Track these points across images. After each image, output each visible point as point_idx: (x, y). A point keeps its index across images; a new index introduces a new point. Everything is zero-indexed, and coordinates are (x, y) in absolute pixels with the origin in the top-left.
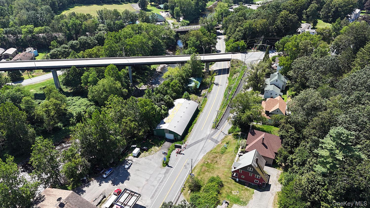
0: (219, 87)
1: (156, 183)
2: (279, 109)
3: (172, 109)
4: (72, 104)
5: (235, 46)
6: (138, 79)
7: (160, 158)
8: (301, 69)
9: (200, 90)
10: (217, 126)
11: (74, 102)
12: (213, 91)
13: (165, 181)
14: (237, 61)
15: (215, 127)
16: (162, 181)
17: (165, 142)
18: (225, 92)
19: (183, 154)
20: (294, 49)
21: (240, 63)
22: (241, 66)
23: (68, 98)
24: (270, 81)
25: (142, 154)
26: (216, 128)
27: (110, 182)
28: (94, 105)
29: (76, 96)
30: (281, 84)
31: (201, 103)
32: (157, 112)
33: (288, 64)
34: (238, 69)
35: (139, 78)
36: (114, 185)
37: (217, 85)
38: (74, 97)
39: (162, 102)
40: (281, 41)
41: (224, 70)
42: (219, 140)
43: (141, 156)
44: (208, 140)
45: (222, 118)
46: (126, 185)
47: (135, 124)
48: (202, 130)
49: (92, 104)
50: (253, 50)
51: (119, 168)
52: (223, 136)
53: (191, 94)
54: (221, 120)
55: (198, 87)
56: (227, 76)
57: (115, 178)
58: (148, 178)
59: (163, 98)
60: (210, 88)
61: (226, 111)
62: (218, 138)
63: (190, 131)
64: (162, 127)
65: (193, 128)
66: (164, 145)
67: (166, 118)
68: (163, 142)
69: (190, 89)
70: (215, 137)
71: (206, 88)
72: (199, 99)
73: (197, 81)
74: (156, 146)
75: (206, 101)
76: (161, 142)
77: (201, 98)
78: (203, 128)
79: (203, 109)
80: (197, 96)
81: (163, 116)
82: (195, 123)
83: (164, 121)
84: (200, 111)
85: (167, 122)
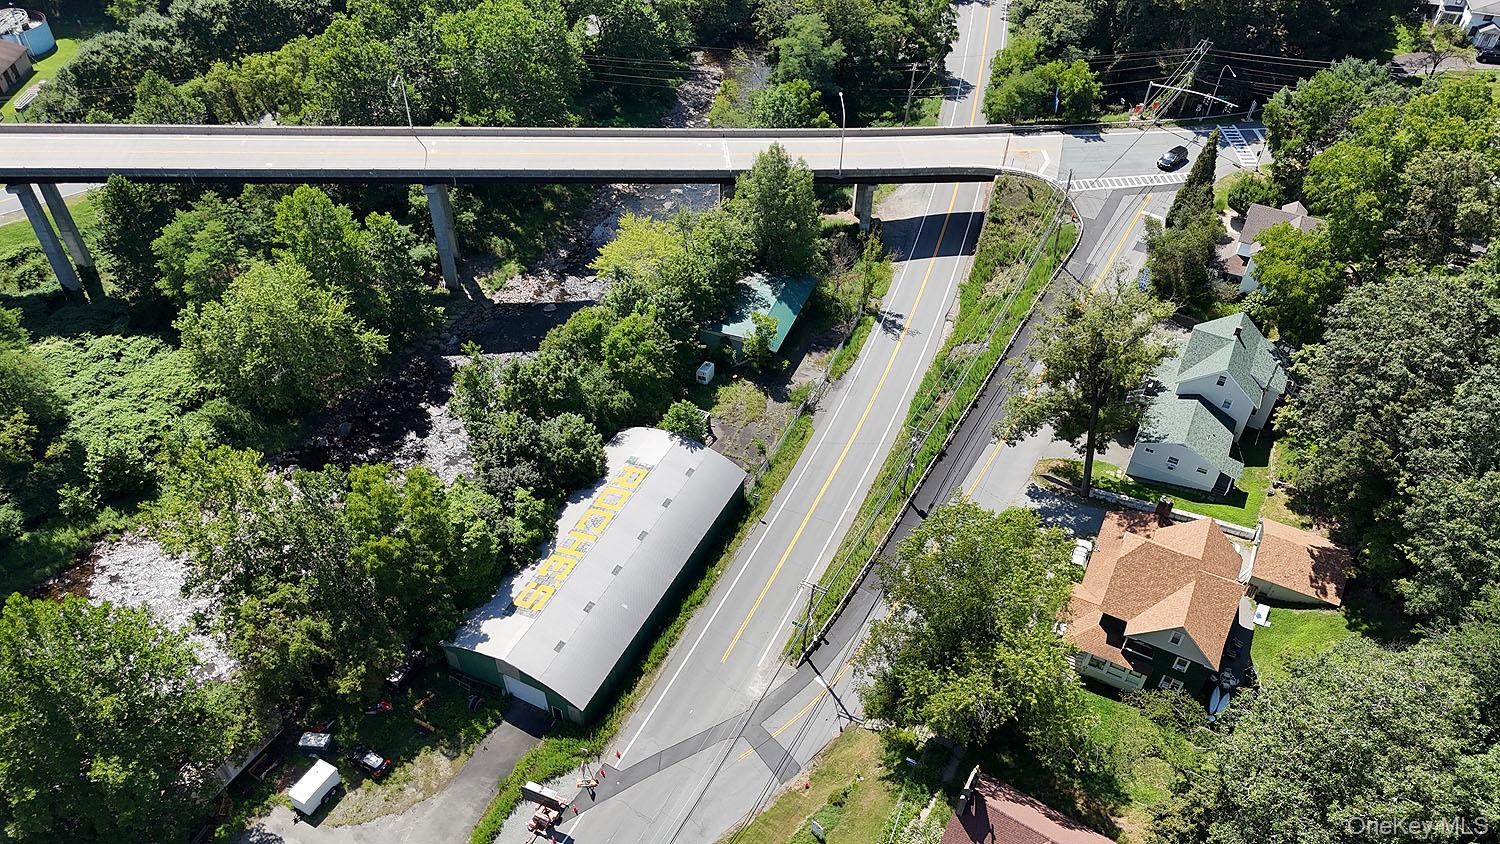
0: (896, 346)
2: (1186, 634)
3: (585, 503)
4: (108, 384)
5: (1036, 90)
6: (495, 238)
8: (1384, 377)
9: (787, 363)
10: (817, 646)
11: (121, 374)
12: (858, 369)
14: (1030, 190)
15: (803, 649)
17: (499, 723)
18: (920, 394)
20: (1363, 199)
21: (1040, 202)
22: (1047, 223)
23: (99, 340)
24: (1181, 372)
25: (349, 801)
26: (807, 658)
28: (223, 394)
29: (141, 334)
30: (1244, 404)
31: (771, 452)
32: (464, 549)
33: (1312, 285)
34: (1024, 236)
35: (503, 232)
37: (892, 326)
38: (130, 339)
39: (523, 469)
40: (1305, 89)
41: (958, 220)
42: (802, 756)
43: (339, 810)
44: (743, 743)
45: (854, 591)
47: (314, 635)
48: (724, 660)
49: (213, 392)
50: (1134, 118)
52: (828, 728)
53: (737, 380)
54: (848, 600)
55: (775, 346)
56: (959, 266)
59: (530, 444)
60: (847, 343)
61: (888, 540)
62: (800, 735)
63: (657, 665)
64: (486, 635)
65: (679, 643)
66: (485, 749)
67: (534, 565)
68: (484, 724)
69: (734, 352)
70: (781, 728)
71: (826, 343)
72: (768, 418)
73: (779, 299)
74: (443, 753)
75: (802, 439)
76: (476, 722)
77: (780, 413)
78: (733, 644)
79: (771, 501)
80: (766, 395)
81: (514, 559)
82: (700, 603)
83: (511, 592)
84: (748, 514)
85: (525, 599)
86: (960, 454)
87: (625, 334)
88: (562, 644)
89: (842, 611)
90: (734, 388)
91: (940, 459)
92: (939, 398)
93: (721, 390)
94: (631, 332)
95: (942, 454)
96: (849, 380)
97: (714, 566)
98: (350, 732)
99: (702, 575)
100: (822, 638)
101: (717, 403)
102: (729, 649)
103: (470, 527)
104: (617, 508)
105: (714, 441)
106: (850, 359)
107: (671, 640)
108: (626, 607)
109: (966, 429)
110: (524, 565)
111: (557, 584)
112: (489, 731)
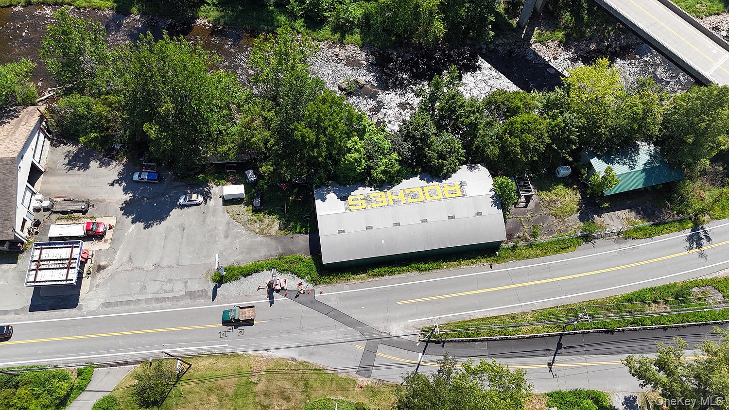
0: (681, 252)
1: (153, 289)
7: (242, 253)
10: (438, 342)
12: (641, 244)
13: (162, 308)
16: (164, 300)
17: (306, 233)
19: (272, 303)
25: (241, 208)
26: (428, 342)
27: (128, 197)
36: (122, 209)
37: (696, 239)
43: (234, 208)
46: (130, 230)
48: (399, 303)
51: (175, 188)
53: (574, 189)
54: (477, 341)
55: (607, 192)
57: (143, 198)
58: (165, 263)
59: (419, 139)
60: (657, 225)
61: (527, 338)
62: (386, 366)
63: (375, 276)
64: (326, 199)
65: (393, 277)
66: (292, 238)
67: (373, 189)
68: (301, 228)
69: (586, 175)
70: (384, 354)
71: (646, 214)
72: (564, 222)
73: (644, 170)
74: (280, 223)
75: (562, 249)
76: (300, 225)
77: (574, 224)
78: (409, 301)
79: (507, 262)
80: (578, 210)
81: (368, 179)
82: (421, 271)
83: (353, 191)
84: (490, 256)
85: (353, 200)
86: (620, 341)
87: (522, 123)
88: (343, 231)
89: (467, 341)
90: (570, 192)
91: (606, 332)
92: (658, 303)
93: (561, 187)
94: (526, 125)
95: (611, 332)
96: (628, 245)
97: (446, 262)
98: (266, 184)
99: (435, 261)
100: (444, 342)
101: (550, 191)
102: (406, 302)
103: (352, 153)
104: (429, 198)
105: (524, 207)
106: (646, 235)
107: (391, 272)
108: (383, 242)
109: (644, 334)
110: (370, 185)
111: (369, 206)
112: (300, 233)
